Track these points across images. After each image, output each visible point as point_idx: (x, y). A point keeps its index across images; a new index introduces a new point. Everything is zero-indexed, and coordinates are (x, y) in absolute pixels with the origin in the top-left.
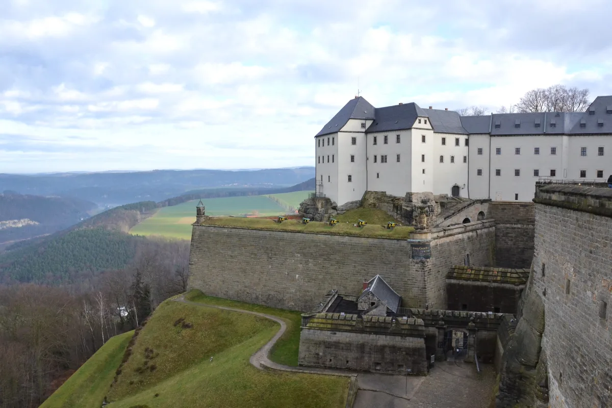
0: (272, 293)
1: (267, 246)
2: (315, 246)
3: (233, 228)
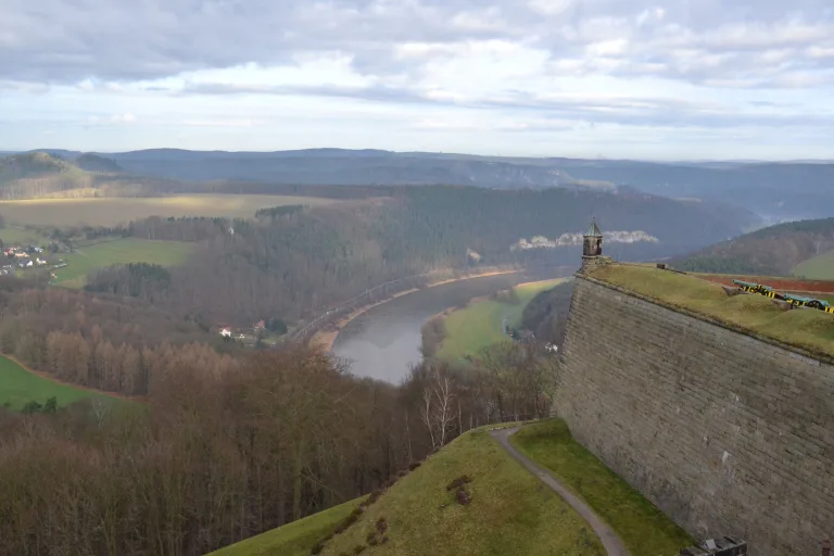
0: (673, 480)
1: (680, 354)
2: (775, 383)
3: (629, 295)
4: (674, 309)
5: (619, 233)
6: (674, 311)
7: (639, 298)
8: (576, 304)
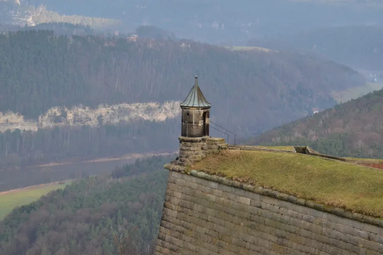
3: (263, 194)
4: (342, 213)
5: (142, 106)
6: (343, 216)
7: (281, 199)
8: (172, 213)
